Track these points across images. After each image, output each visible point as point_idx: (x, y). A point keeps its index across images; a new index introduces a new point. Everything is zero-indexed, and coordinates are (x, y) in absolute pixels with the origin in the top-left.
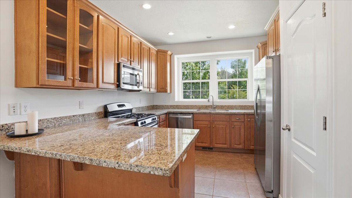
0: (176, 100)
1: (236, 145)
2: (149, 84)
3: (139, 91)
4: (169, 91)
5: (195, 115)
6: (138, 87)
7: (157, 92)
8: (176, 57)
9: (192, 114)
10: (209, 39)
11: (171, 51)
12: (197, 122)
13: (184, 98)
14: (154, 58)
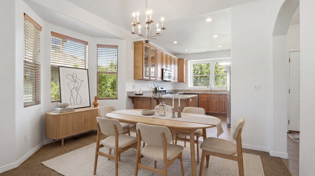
0: (189, 86)
1: (223, 111)
2: (174, 77)
3: (170, 81)
4: (185, 82)
5: (199, 95)
6: (170, 79)
7: (178, 82)
8: (189, 61)
9: (198, 94)
10: (208, 51)
11: (186, 58)
12: (201, 99)
13: (194, 86)
14: (177, 63)
